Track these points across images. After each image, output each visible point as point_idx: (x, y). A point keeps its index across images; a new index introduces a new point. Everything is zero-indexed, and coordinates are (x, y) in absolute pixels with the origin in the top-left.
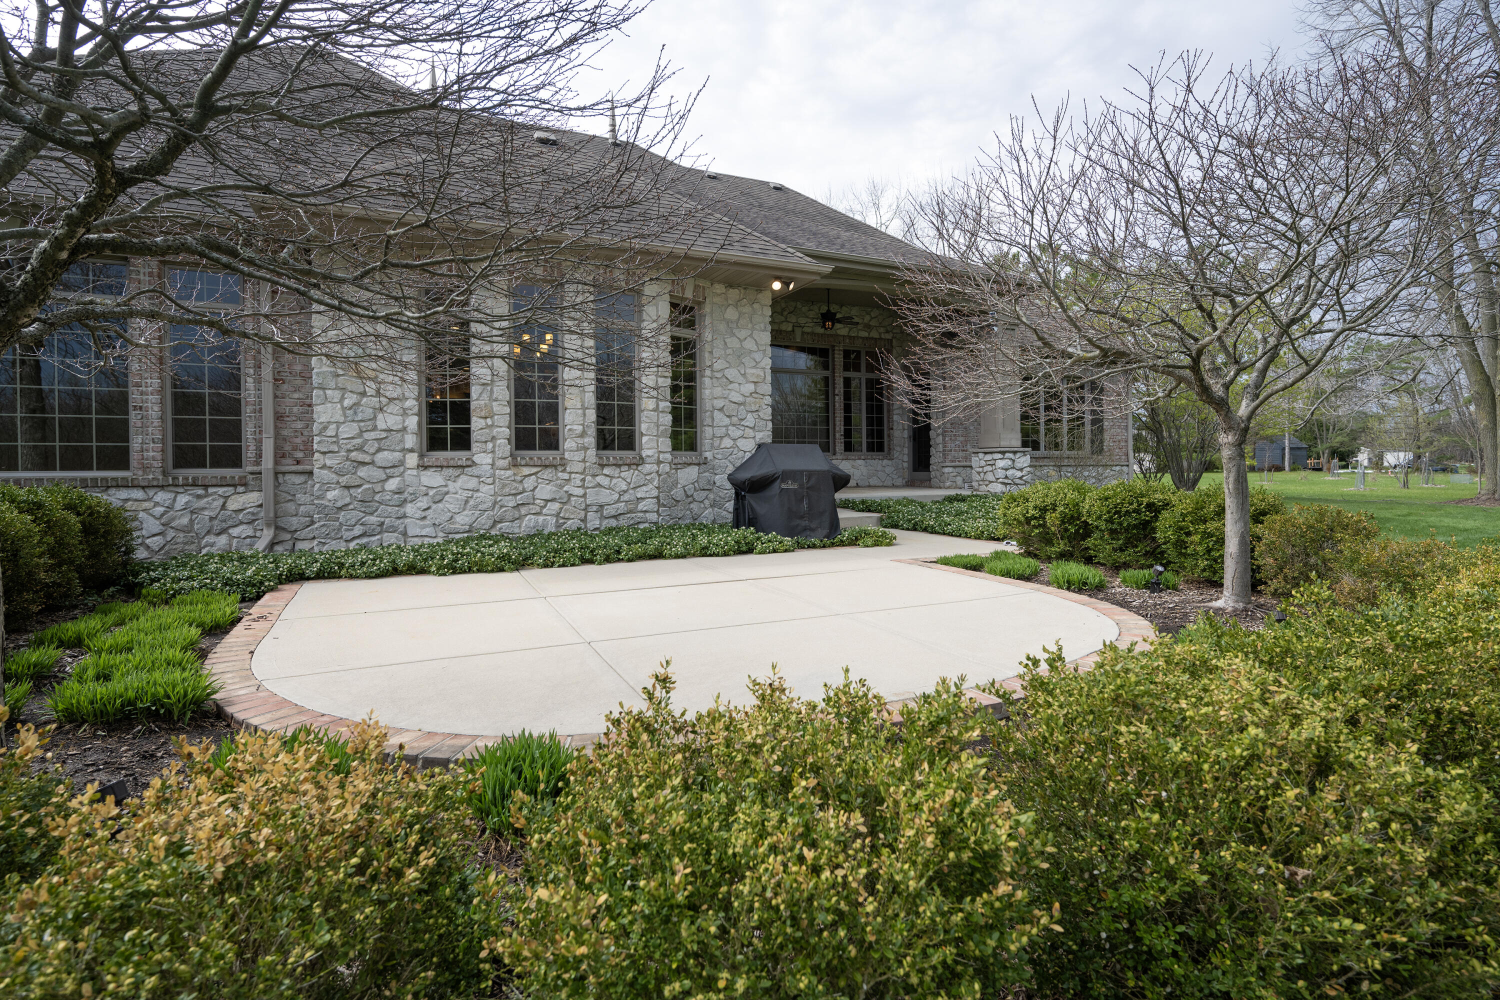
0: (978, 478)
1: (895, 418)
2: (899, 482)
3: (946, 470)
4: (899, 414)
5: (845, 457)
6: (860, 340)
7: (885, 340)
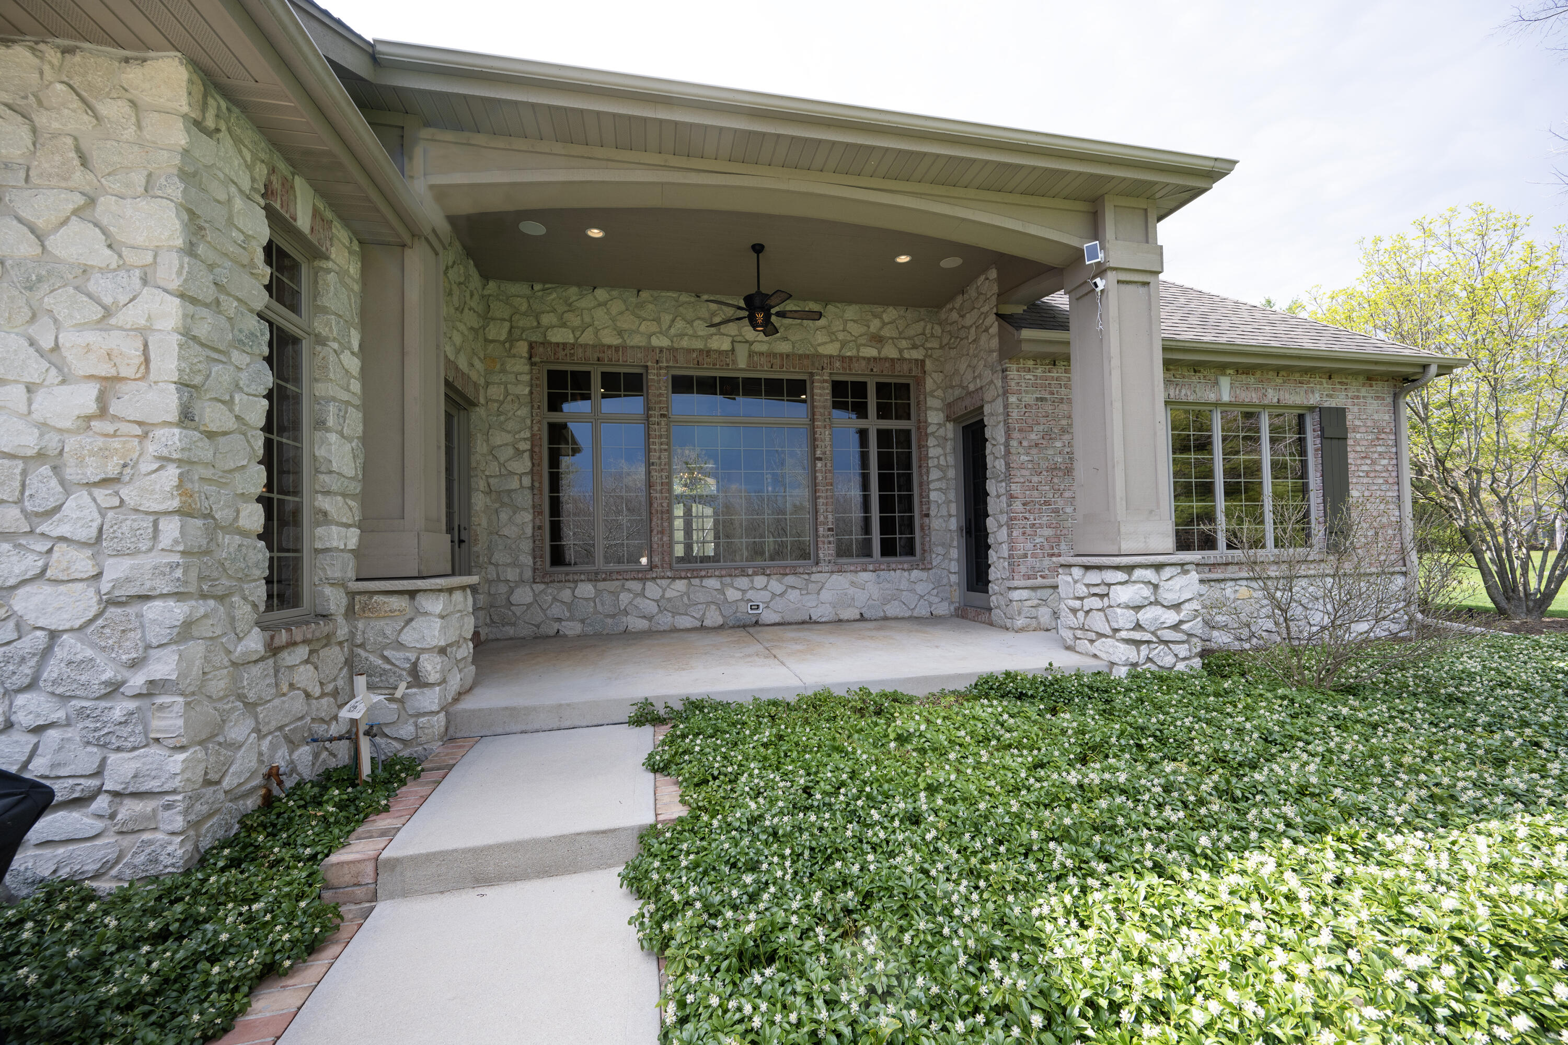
0: (1071, 621)
1: (934, 496)
2: (943, 609)
3: (1016, 595)
4: (940, 489)
5: (836, 568)
6: (863, 363)
7: (910, 360)
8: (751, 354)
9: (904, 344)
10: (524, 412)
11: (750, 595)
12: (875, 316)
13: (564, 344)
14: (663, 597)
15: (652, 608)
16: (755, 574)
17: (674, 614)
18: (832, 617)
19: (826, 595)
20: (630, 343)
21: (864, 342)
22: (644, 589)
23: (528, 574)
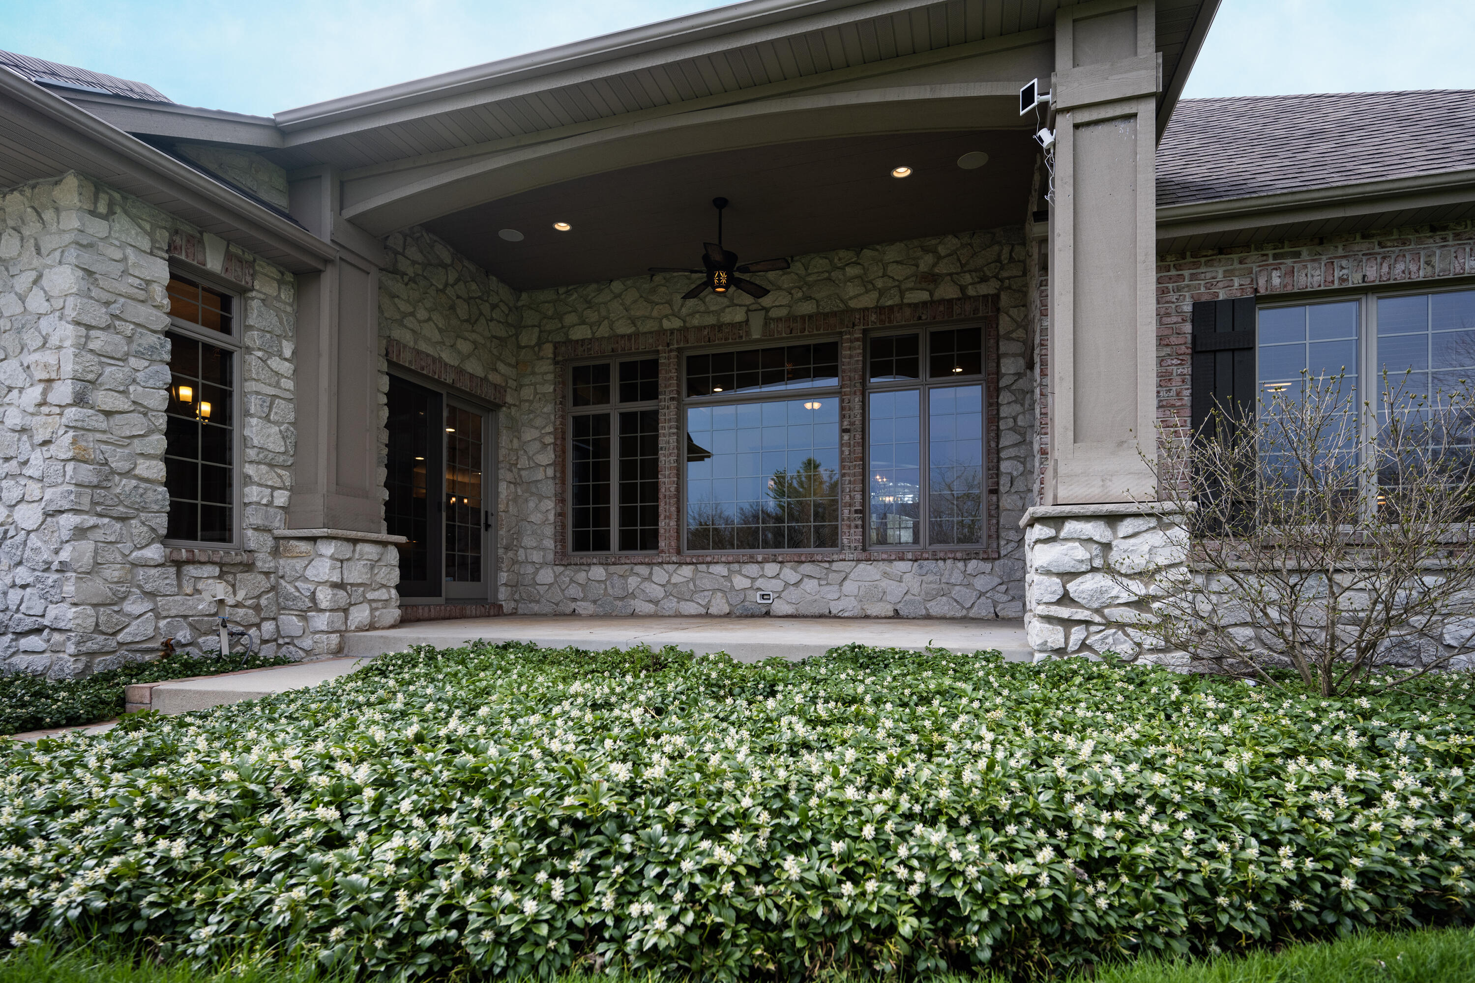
1: (1005, 466)
2: (1014, 610)
4: (1016, 458)
5: (863, 556)
6: (908, 312)
7: (976, 298)
8: (767, 321)
9: (967, 278)
10: (548, 408)
11: (759, 583)
12: (926, 250)
13: (583, 340)
14: (668, 582)
15: (659, 592)
16: (765, 561)
17: (680, 599)
18: (856, 612)
19: (850, 587)
20: (643, 329)
21: (911, 285)
22: (651, 573)
23: (550, 557)
